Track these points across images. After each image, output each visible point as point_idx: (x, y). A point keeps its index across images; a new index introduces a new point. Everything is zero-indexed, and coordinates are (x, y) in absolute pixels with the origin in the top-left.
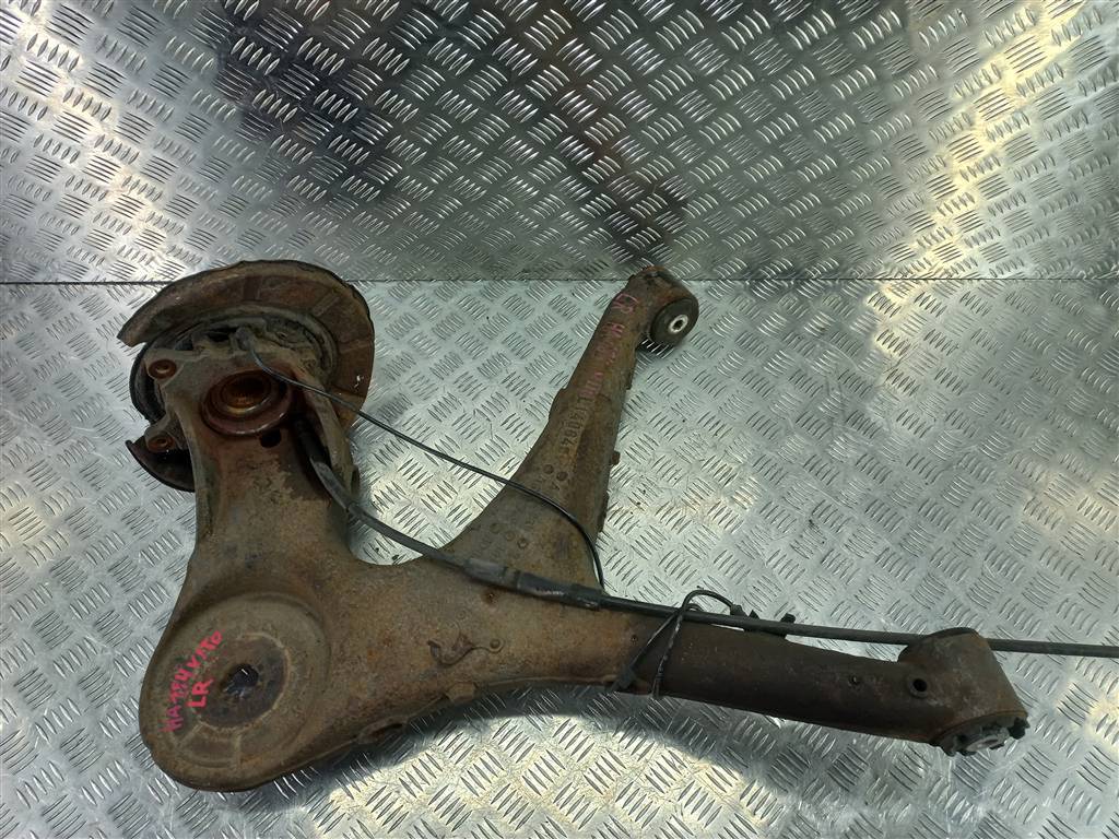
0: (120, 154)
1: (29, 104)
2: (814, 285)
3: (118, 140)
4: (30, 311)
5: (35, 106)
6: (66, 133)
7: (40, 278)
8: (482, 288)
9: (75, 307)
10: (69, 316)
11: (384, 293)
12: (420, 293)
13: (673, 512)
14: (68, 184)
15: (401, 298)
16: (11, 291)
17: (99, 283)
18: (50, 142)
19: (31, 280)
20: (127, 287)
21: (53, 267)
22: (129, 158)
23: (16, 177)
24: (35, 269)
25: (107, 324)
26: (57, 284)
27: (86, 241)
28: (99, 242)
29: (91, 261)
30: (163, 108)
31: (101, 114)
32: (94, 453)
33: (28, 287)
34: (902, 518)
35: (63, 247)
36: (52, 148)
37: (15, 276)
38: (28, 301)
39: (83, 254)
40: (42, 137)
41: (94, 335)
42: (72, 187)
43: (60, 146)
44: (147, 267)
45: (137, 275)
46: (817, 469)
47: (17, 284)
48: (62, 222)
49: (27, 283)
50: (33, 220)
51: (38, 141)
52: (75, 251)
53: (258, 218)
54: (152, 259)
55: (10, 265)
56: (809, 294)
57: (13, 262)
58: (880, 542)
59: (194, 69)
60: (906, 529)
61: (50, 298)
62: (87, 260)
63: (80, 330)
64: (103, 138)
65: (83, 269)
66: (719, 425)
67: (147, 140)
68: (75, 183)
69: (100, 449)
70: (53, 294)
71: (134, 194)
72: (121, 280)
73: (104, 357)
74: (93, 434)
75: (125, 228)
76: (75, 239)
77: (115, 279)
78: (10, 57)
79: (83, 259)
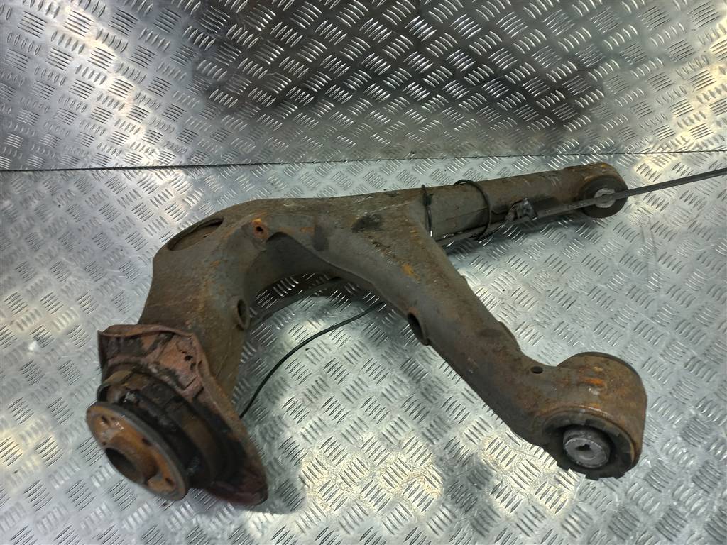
0: (134, 77)
1: (73, 43)
2: (629, 158)
3: (132, 67)
4: (73, 188)
5: (76, 44)
6: (98, 63)
7: (79, 166)
8: (381, 166)
9: (102, 185)
10: (99, 192)
11: (311, 171)
12: (337, 170)
13: (528, 330)
14: (98, 100)
15: (324, 174)
16: (62, 175)
17: (118, 168)
18: (87, 69)
19: (74, 167)
20: (137, 171)
21: (88, 158)
22: (140, 79)
23: (63, 96)
24: (76, 160)
25: (125, 197)
26: (91, 169)
27: (110, 139)
28: (118, 139)
29: (113, 153)
30: (163, 42)
31: (121, 48)
32: (120, 287)
33: (72, 172)
34: (705, 334)
35: (95, 143)
36: (88, 74)
37: (63, 165)
38: (73, 181)
39: (108, 148)
40: (81, 67)
41: (116, 205)
42: (101, 102)
43: (93, 73)
44: (150, 156)
45: (143, 162)
46: (637, 296)
47: (65, 170)
48: (94, 126)
49: (72, 170)
50: (76, 125)
51: (79, 69)
52: (103, 146)
53: (227, 119)
54: (153, 151)
55: (60, 157)
56: (625, 164)
57: (62, 155)
58: (688, 352)
59: (186, 11)
60: (708, 343)
61: (86, 180)
62: (110, 153)
63: (107, 202)
64: (122, 65)
65: (107, 159)
66: (562, 264)
67: (151, 66)
68: (103, 98)
69: (124, 284)
70: (88, 177)
71: (142, 106)
72: (132, 166)
73: (124, 220)
74: (119, 275)
75: (135, 129)
76: (102, 137)
77: (128, 165)
78: (59, 7)
79: (108, 152)
